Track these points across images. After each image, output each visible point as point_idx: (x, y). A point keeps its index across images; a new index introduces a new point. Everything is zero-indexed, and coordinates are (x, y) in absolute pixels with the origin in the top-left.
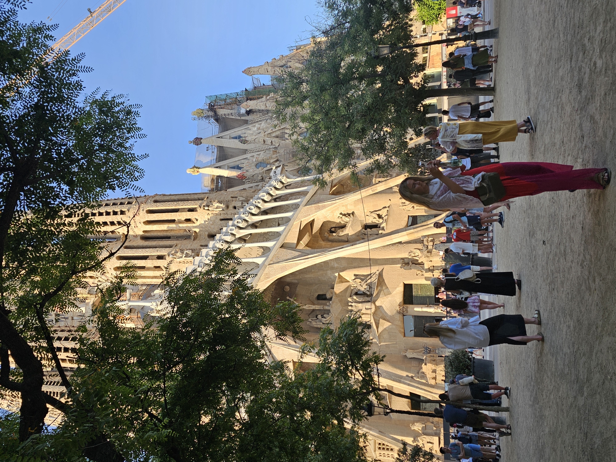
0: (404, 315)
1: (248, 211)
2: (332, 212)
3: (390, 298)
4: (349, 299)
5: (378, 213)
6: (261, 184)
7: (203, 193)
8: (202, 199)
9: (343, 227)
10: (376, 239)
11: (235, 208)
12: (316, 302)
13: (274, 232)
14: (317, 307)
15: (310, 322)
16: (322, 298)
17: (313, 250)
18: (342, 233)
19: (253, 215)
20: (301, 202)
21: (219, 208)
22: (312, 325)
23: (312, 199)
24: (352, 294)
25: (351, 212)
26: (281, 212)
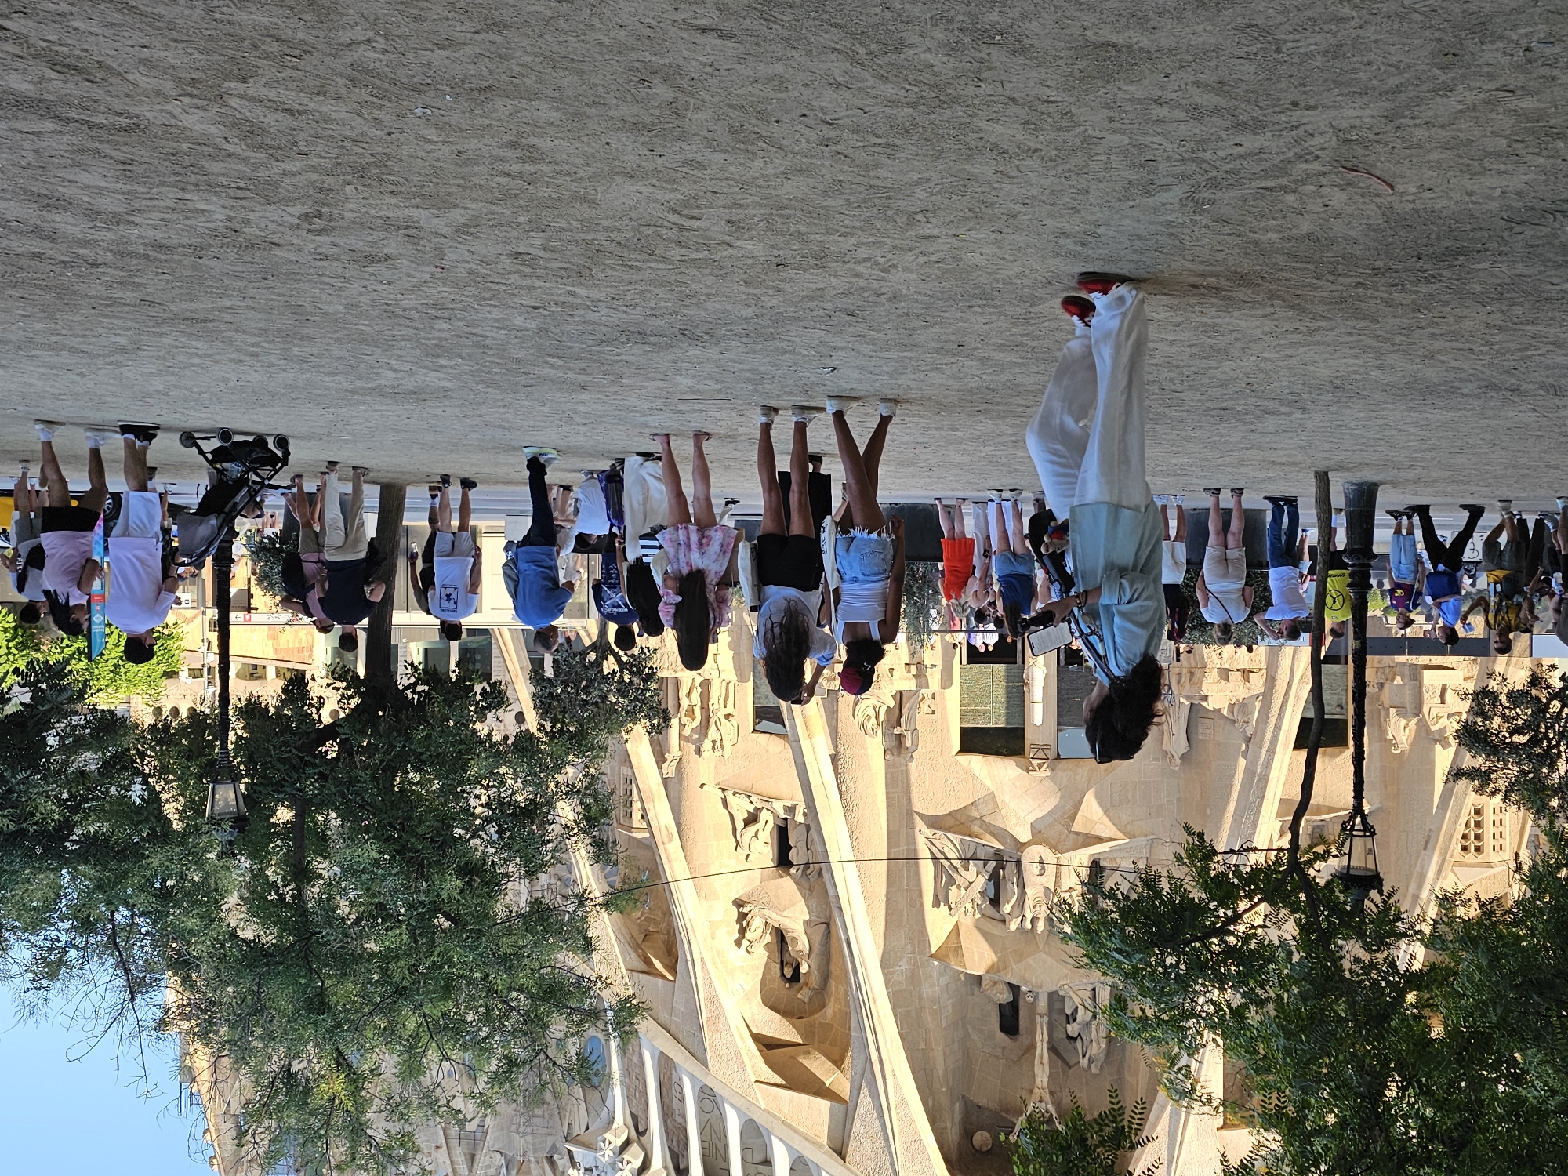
0: (1058, 757)
2: (731, 973)
3: (1007, 798)
4: (1014, 925)
5: (740, 825)
9: (781, 938)
10: (820, 832)
12: (1024, 1038)
14: (1042, 1037)
15: (1091, 1061)
16: (1010, 1019)
17: (855, 1043)
18: (801, 943)
20: (692, 1077)
22: (1102, 1057)
23: (684, 1043)
24: (997, 916)
25: (735, 909)
26: (723, 1152)
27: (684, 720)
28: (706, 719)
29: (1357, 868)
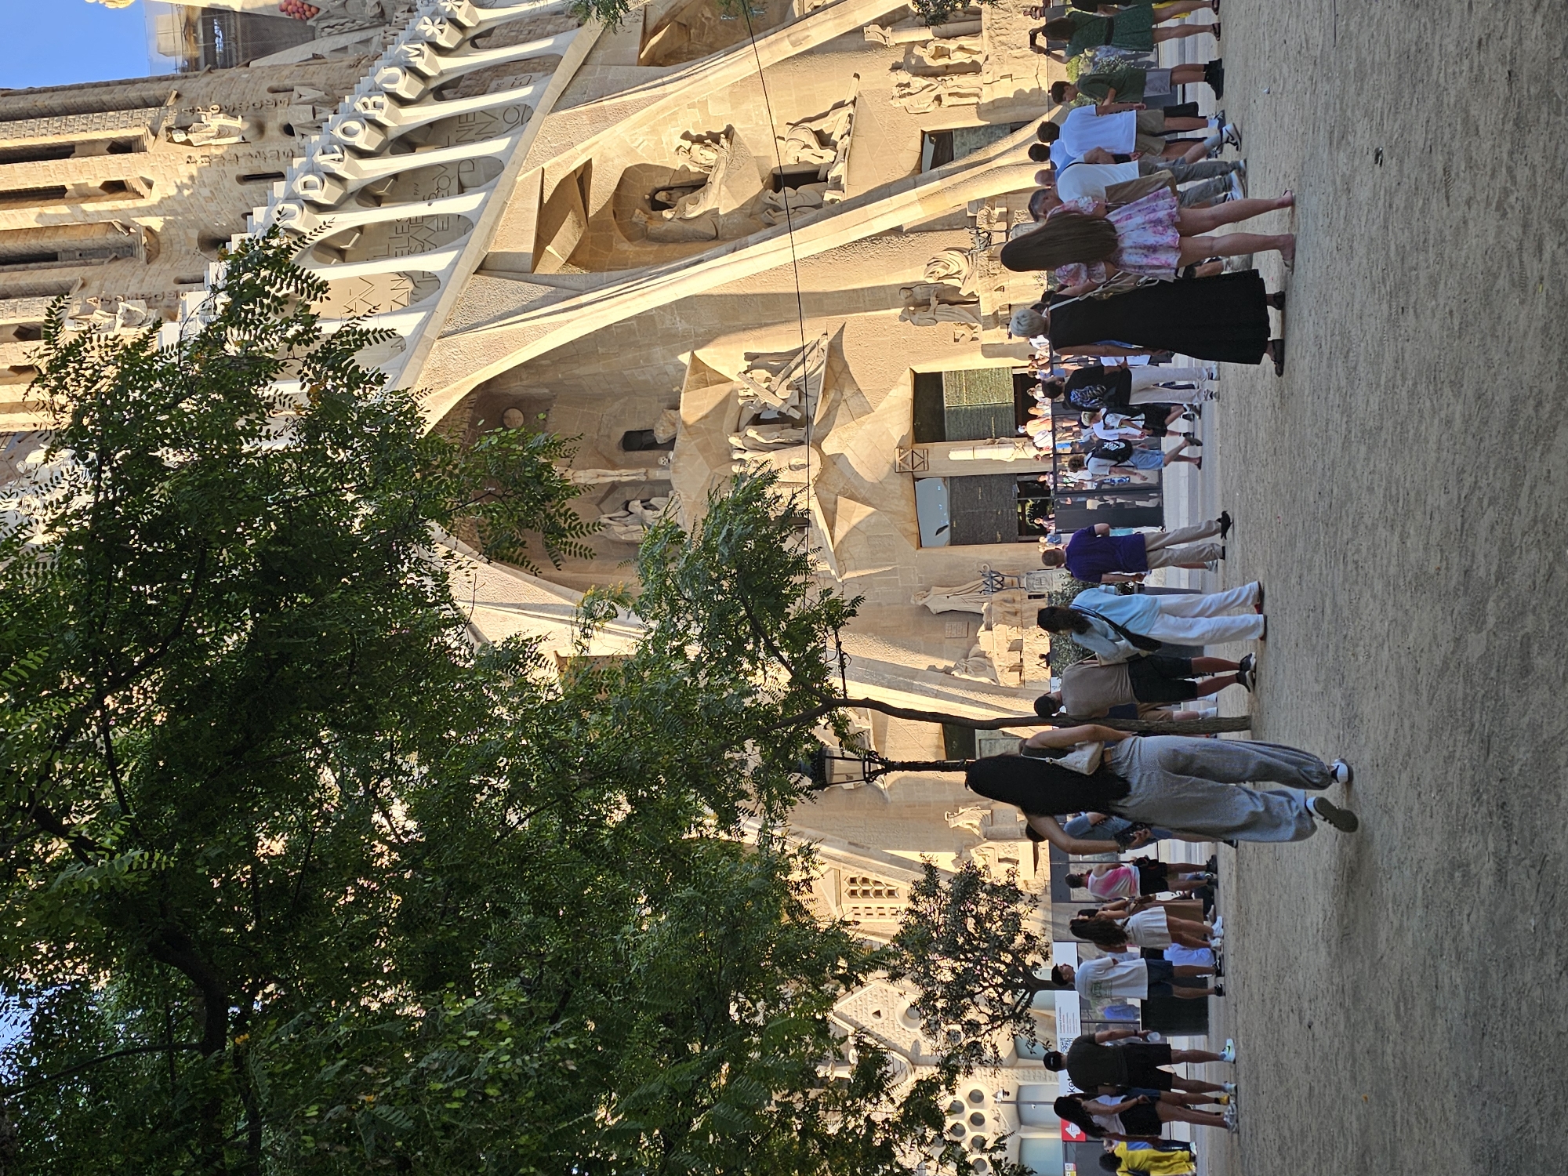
0: (916, 479)
1: (339, 142)
2: (653, 131)
3: (868, 427)
4: (734, 441)
5: (816, 126)
6: (377, 35)
7: (160, 79)
8: (159, 103)
9: (697, 185)
10: (815, 221)
11: (288, 130)
12: (621, 456)
13: (448, 217)
14: (624, 475)
15: (607, 526)
16: (639, 442)
17: (596, 277)
18: (693, 210)
19: (362, 154)
20: (537, 97)
21: (229, 135)
22: (612, 537)
23: (574, 83)
24: (742, 423)
25: (723, 128)
26: (467, 137)
27: (931, 47)
28: (934, 73)
29: (832, 766)
